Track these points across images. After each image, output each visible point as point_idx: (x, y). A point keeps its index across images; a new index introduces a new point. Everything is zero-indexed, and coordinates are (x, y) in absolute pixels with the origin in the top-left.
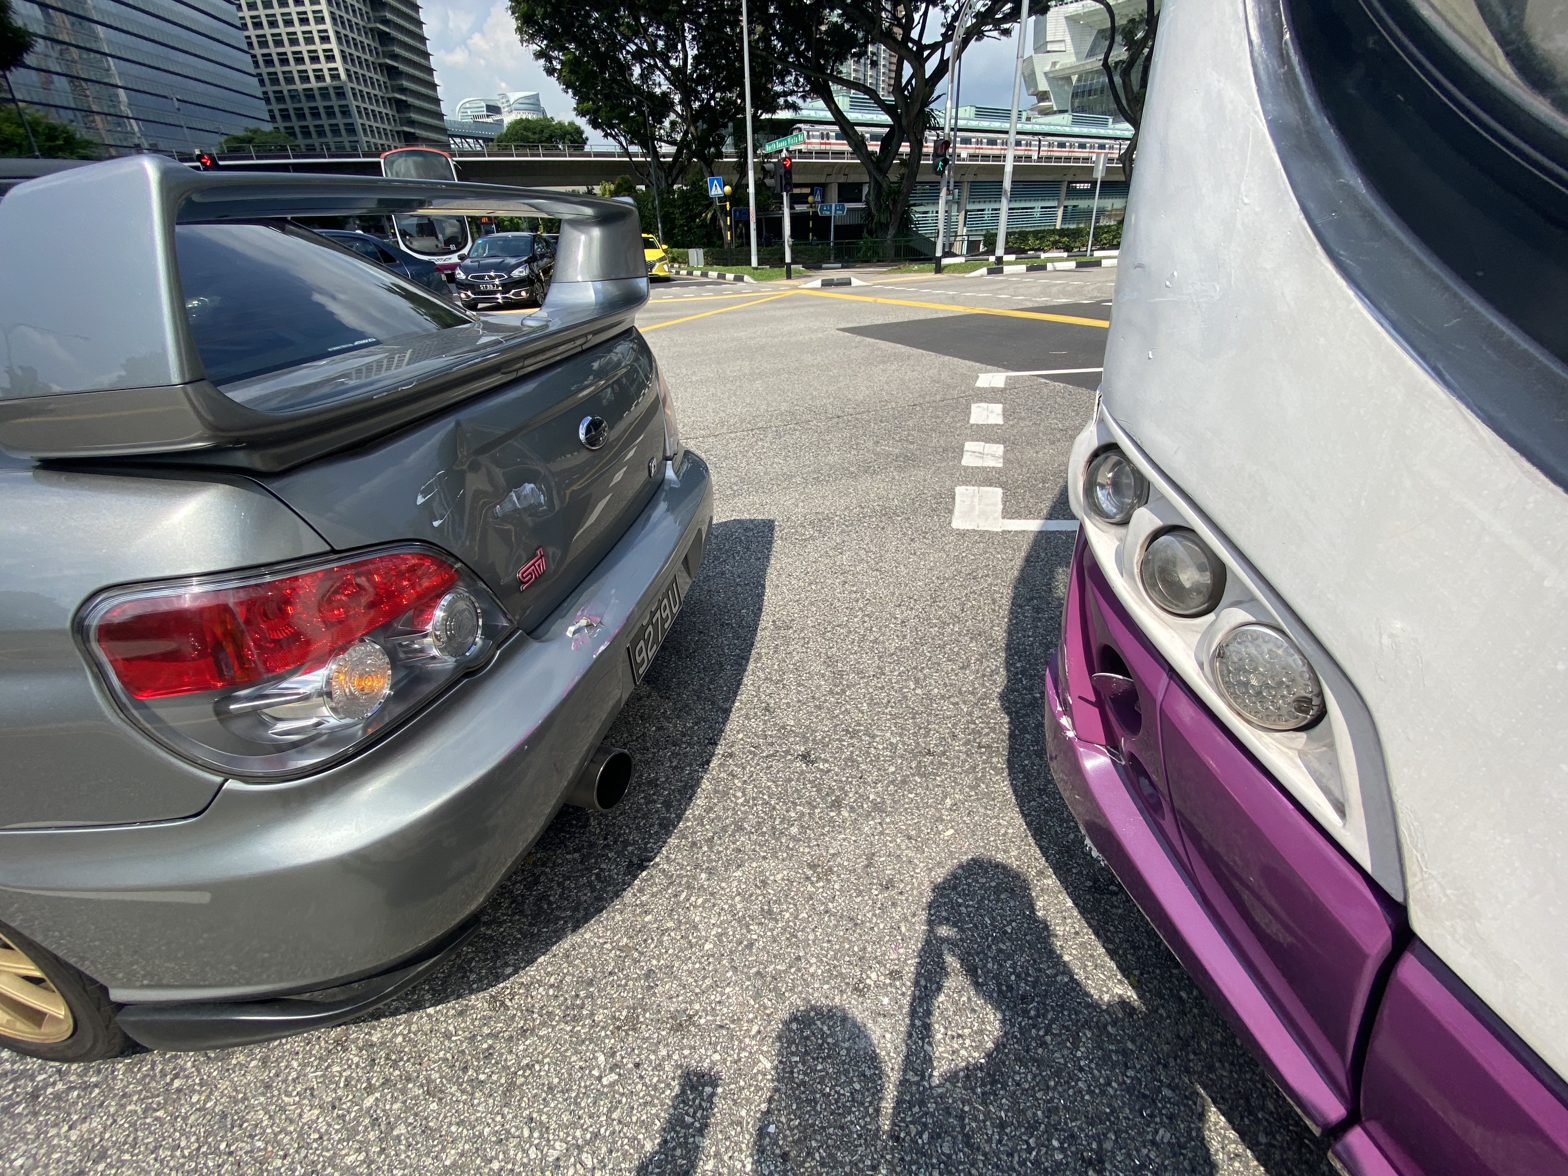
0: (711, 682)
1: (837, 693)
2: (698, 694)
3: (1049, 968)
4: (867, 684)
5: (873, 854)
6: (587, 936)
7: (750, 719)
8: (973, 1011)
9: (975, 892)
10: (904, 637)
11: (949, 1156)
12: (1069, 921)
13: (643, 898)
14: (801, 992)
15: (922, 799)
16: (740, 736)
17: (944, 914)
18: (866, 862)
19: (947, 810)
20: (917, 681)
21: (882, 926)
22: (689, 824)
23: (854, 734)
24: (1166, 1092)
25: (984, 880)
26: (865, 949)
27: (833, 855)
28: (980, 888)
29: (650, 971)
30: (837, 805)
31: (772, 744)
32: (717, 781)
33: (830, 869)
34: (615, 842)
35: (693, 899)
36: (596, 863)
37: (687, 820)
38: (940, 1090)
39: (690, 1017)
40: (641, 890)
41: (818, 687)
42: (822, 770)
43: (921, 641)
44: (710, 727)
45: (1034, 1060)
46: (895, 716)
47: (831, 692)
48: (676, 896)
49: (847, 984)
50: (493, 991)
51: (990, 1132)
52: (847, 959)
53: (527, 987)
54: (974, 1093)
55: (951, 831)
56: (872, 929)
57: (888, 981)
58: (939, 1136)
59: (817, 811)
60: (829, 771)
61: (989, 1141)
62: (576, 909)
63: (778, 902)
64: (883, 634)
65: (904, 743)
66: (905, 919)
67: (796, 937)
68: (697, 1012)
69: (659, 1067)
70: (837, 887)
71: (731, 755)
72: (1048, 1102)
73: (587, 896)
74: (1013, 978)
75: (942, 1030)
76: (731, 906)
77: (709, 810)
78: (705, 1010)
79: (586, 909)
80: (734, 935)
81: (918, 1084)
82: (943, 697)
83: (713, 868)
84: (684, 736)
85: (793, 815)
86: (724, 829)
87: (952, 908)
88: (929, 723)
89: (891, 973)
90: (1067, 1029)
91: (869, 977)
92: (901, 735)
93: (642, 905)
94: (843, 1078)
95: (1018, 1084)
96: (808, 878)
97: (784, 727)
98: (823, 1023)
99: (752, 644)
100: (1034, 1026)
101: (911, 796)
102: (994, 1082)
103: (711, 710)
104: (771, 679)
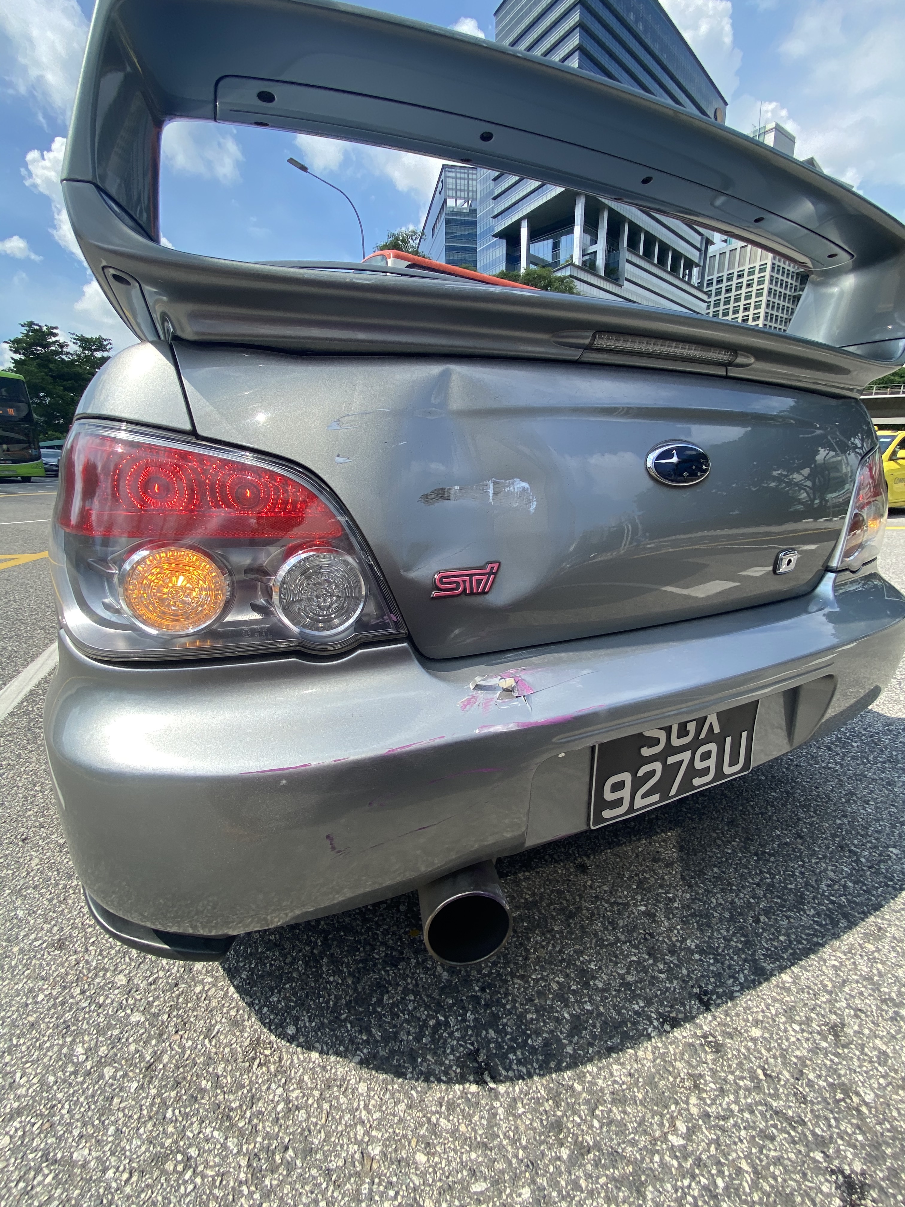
44: (718, 975)
48: (472, 1173)
50: (265, 1034)
73: (407, 1037)
103: (737, 951)
104: (877, 988)
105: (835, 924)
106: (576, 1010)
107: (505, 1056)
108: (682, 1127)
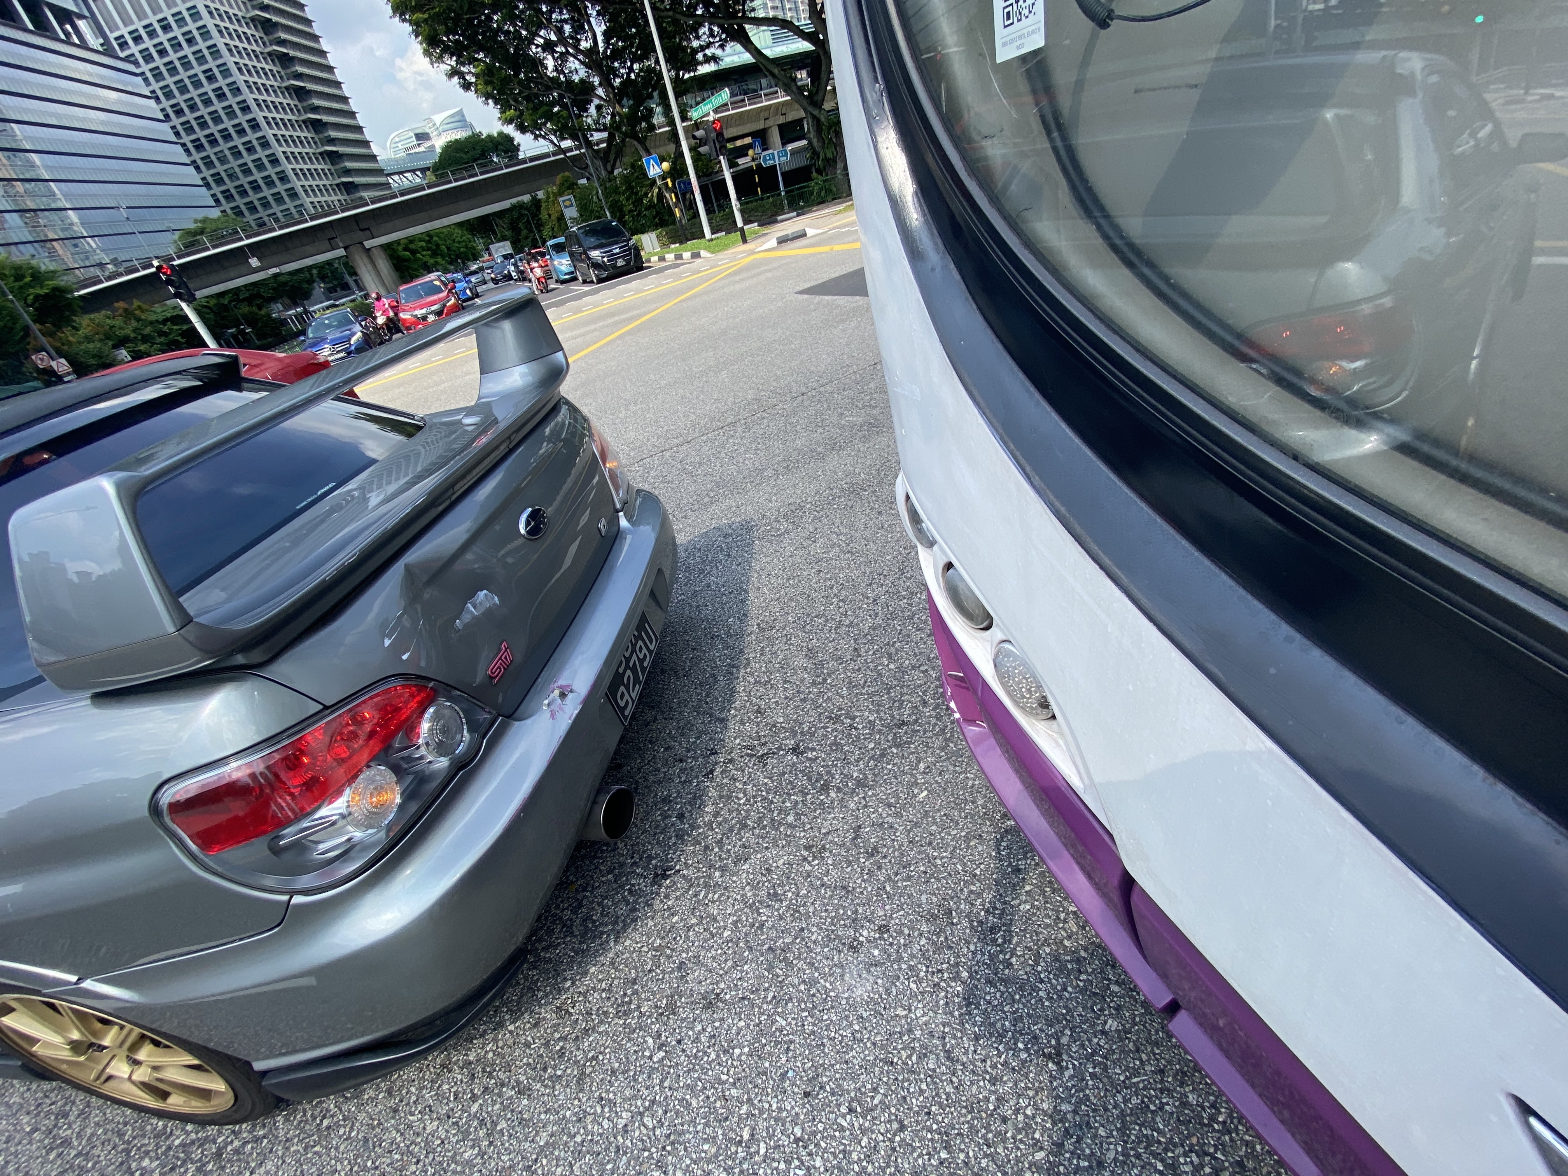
0: (707, 696)
1: (820, 683)
2: (696, 709)
3: (1013, 899)
4: (845, 668)
5: (860, 827)
6: (627, 943)
7: (744, 724)
8: (950, 948)
9: (948, 844)
10: (877, 615)
11: (934, 1071)
12: (1029, 855)
13: (669, 903)
14: (806, 958)
15: (899, 768)
16: (738, 741)
17: (922, 868)
18: (853, 835)
19: (921, 774)
20: (890, 656)
21: (869, 889)
22: (701, 830)
23: (837, 719)
24: (1114, 988)
25: (955, 832)
26: (856, 912)
27: (825, 834)
28: (952, 840)
29: (682, 963)
30: (825, 789)
31: (765, 744)
32: (721, 786)
33: (824, 847)
34: (641, 859)
35: (710, 896)
36: (627, 880)
37: (699, 827)
38: (924, 1019)
39: (718, 995)
40: (667, 896)
41: (802, 680)
42: (810, 759)
43: (893, 616)
44: (711, 739)
45: (1002, 980)
46: (871, 695)
47: (814, 683)
48: (696, 896)
49: (844, 944)
50: (558, 1003)
51: (966, 1046)
52: (842, 922)
53: (584, 995)
54: (953, 1016)
55: (925, 793)
56: (862, 893)
57: (877, 935)
58: (925, 1055)
59: (809, 797)
60: (817, 758)
61: (966, 1053)
62: (615, 923)
63: (782, 885)
64: (857, 617)
65: (881, 719)
66: (889, 879)
67: (799, 912)
68: (723, 990)
69: (697, 1040)
70: (830, 862)
71: (731, 761)
72: (1015, 1013)
73: (623, 909)
74: (983, 913)
75: (924, 969)
76: (743, 896)
77: (716, 815)
78: (729, 987)
79: (623, 921)
80: (747, 920)
81: (906, 1017)
82: (913, 667)
83: (726, 865)
84: (688, 751)
85: (788, 804)
86: (731, 830)
87: (929, 862)
88: (902, 695)
89: (879, 929)
90: (1030, 949)
91: (861, 935)
92: (878, 712)
93: (669, 909)
94: (845, 1023)
95: (989, 1003)
96: (805, 859)
97: (774, 726)
98: (825, 981)
99: (741, 652)
100: (1001, 952)
101: (889, 767)
102: (968, 1005)
103: (710, 722)
104: (760, 682)
105: (732, 674)
106: (676, 813)
107: (667, 860)
108: (741, 795)
